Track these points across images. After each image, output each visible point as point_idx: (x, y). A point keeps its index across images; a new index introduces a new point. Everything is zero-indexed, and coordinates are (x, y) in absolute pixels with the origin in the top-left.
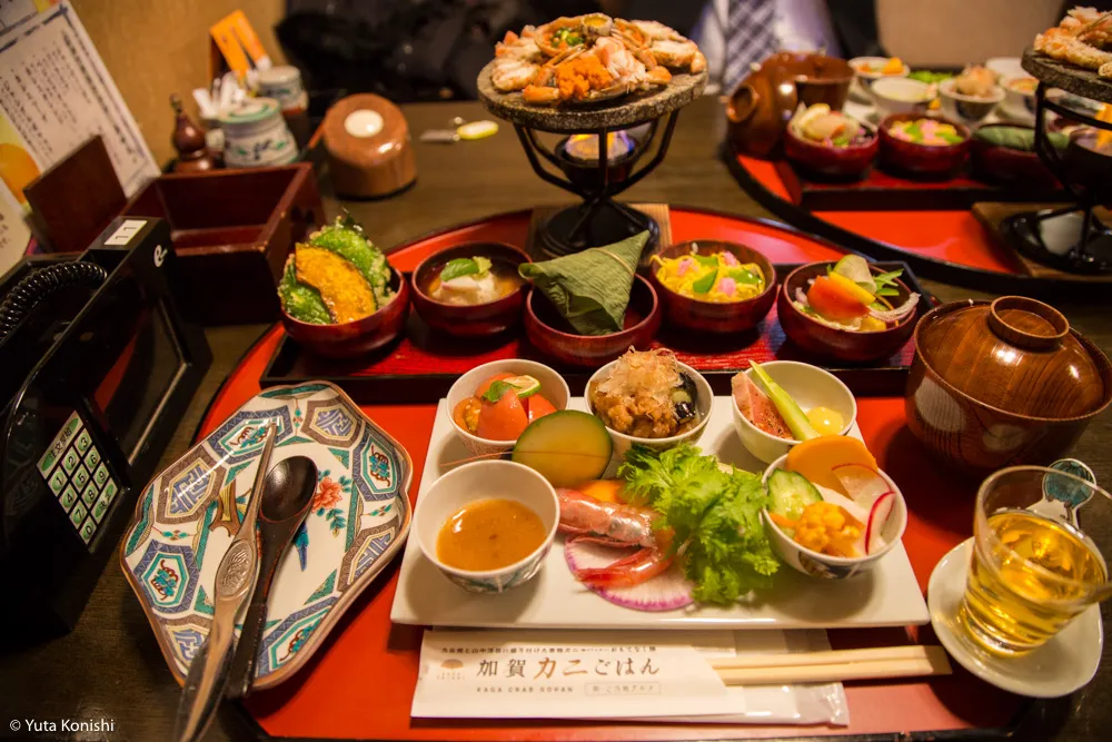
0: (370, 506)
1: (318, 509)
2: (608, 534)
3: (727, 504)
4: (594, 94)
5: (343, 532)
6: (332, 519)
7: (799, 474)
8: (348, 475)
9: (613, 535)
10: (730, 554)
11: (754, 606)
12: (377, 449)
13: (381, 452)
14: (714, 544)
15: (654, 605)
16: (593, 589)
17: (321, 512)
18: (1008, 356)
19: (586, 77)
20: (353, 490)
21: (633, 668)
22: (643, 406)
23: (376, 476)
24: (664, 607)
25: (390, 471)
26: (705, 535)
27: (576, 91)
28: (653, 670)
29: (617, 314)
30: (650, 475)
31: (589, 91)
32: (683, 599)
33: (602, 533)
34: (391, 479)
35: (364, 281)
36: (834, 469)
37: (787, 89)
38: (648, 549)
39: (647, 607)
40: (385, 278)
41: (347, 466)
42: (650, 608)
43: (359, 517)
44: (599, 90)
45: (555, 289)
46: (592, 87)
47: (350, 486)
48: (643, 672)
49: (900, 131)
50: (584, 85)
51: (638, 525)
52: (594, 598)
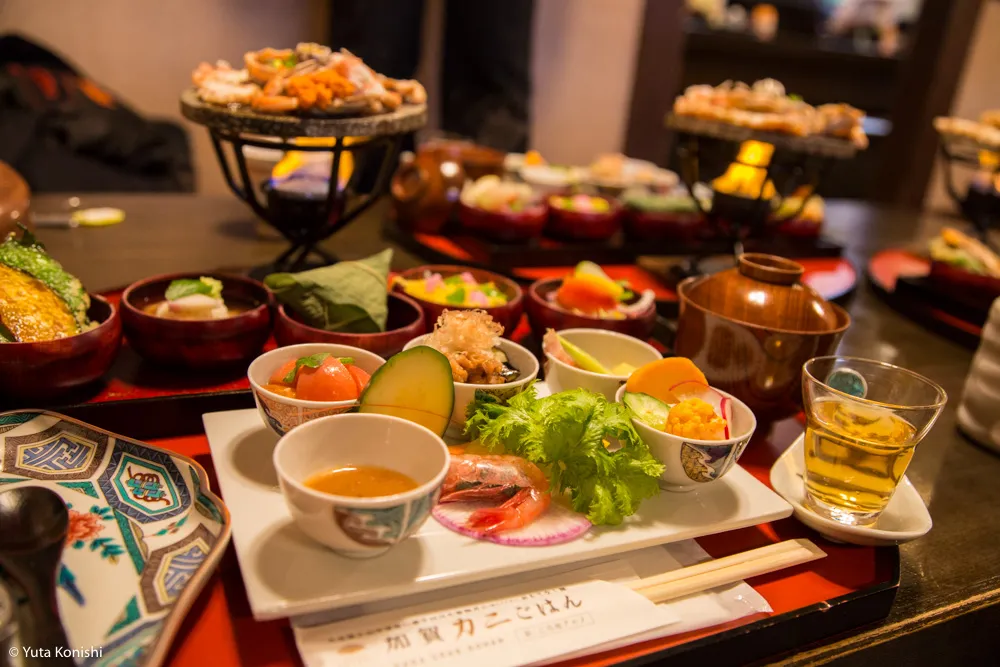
0: (149, 529)
1: (74, 541)
2: (481, 480)
3: (600, 418)
4: (338, 103)
5: (125, 559)
6: (100, 549)
7: (645, 394)
8: (102, 502)
9: (485, 481)
10: (617, 463)
11: (645, 523)
12: (136, 469)
13: (145, 471)
14: (600, 456)
15: (554, 537)
16: (484, 538)
17: (79, 545)
18: (758, 297)
19: (328, 86)
20: (117, 516)
21: (555, 606)
22: (476, 358)
23: (145, 499)
24: (565, 539)
25: (165, 488)
26: (590, 448)
27: (320, 98)
28: (576, 602)
29: (381, 322)
30: (505, 417)
31: (333, 99)
32: (579, 528)
33: (475, 481)
34: (169, 497)
35: (61, 303)
36: (670, 390)
37: (450, 169)
38: (525, 489)
39: (548, 542)
40: (85, 304)
41: (95, 496)
42: (553, 541)
43: (141, 540)
44: (343, 98)
45: (310, 301)
46: (335, 95)
47: (111, 513)
48: (567, 607)
49: (559, 203)
50: (327, 94)
51: (506, 470)
52: (488, 547)
